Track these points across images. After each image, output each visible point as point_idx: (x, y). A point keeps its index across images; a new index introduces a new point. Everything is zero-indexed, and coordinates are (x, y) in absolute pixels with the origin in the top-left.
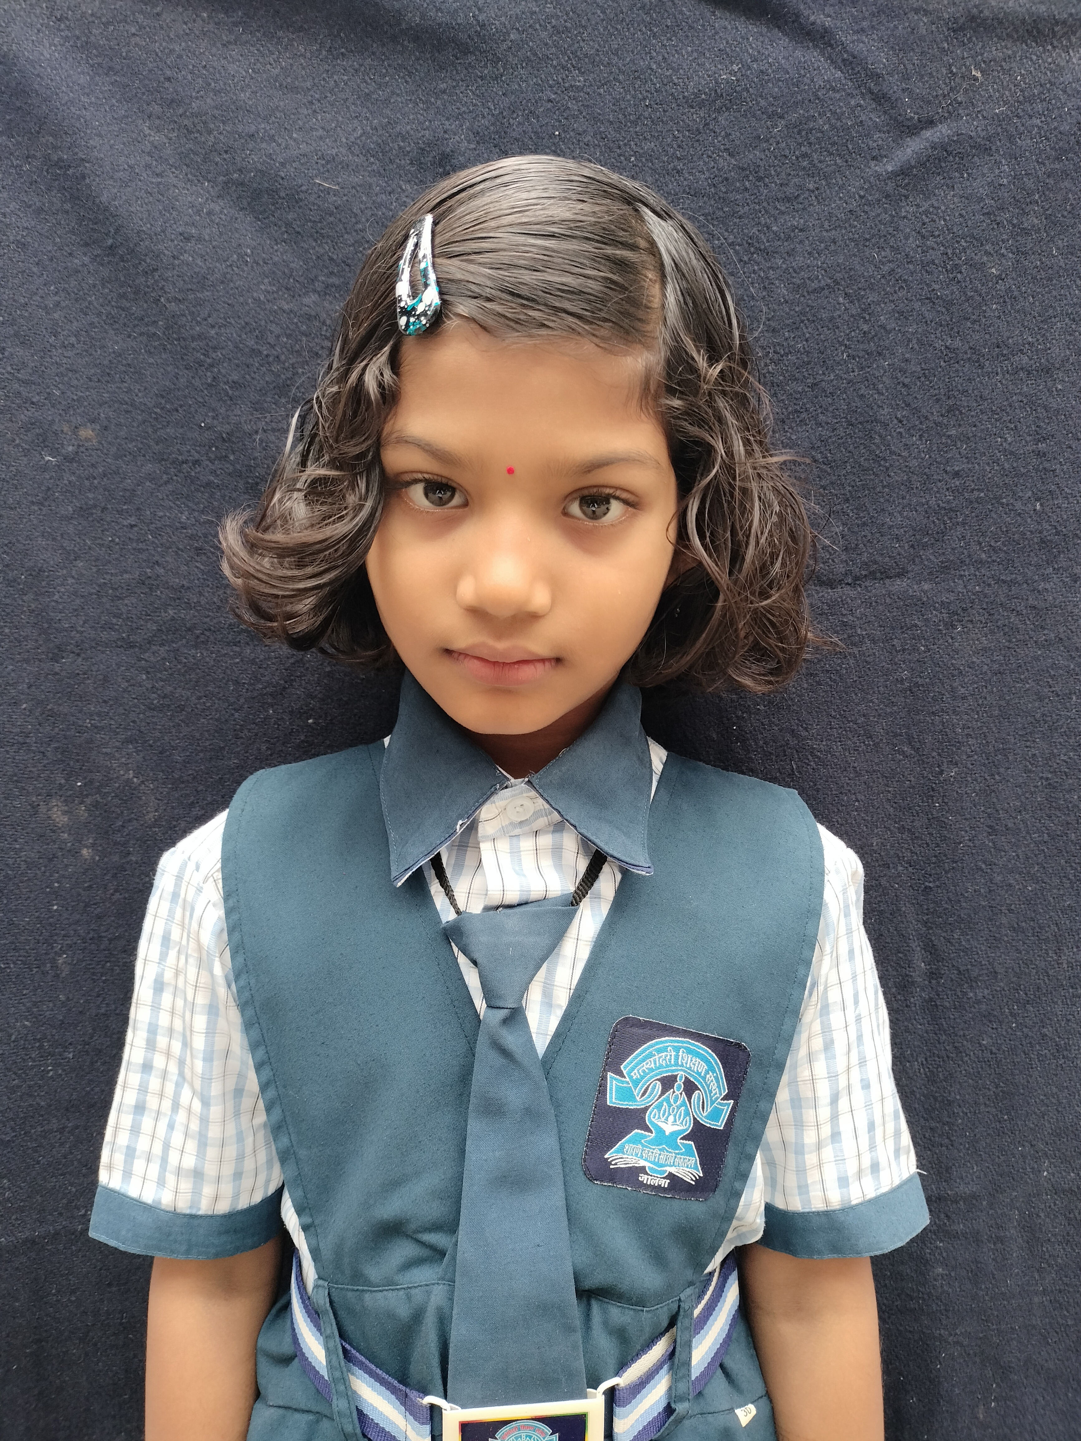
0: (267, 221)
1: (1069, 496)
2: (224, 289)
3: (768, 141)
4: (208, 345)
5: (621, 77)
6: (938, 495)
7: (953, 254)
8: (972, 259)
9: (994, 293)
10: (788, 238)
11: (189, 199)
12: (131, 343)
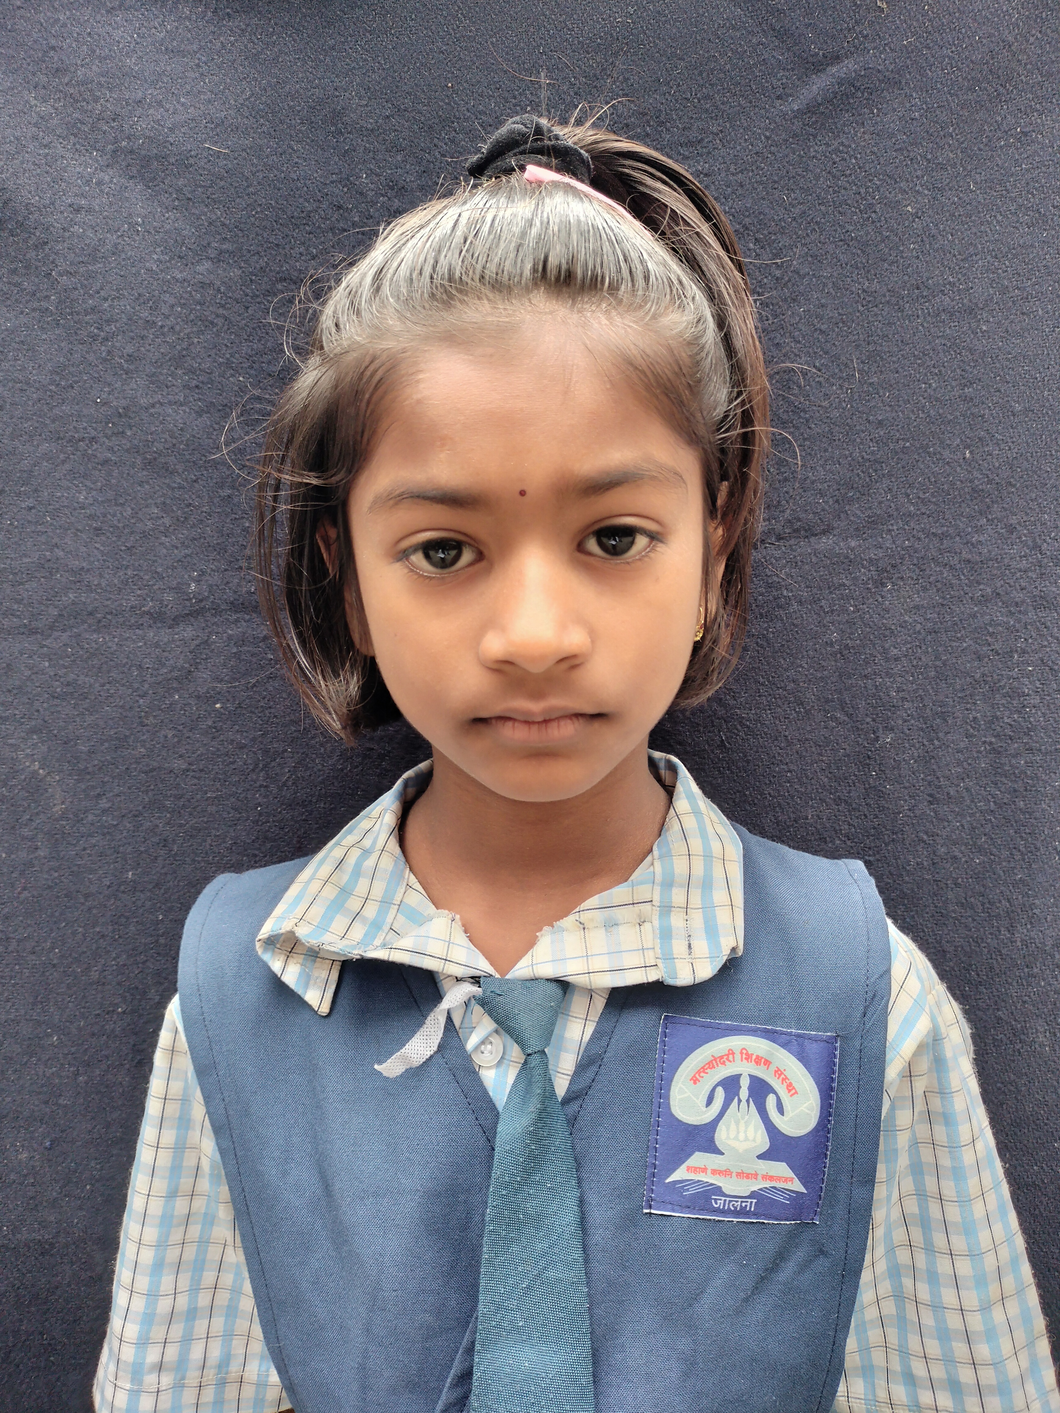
0: (157, 188)
1: (1000, 442)
2: (115, 260)
3: (668, 84)
4: (101, 318)
5: (513, 25)
6: (862, 447)
7: (867, 192)
8: (886, 198)
9: (911, 233)
11: (78, 169)
12: (23, 319)
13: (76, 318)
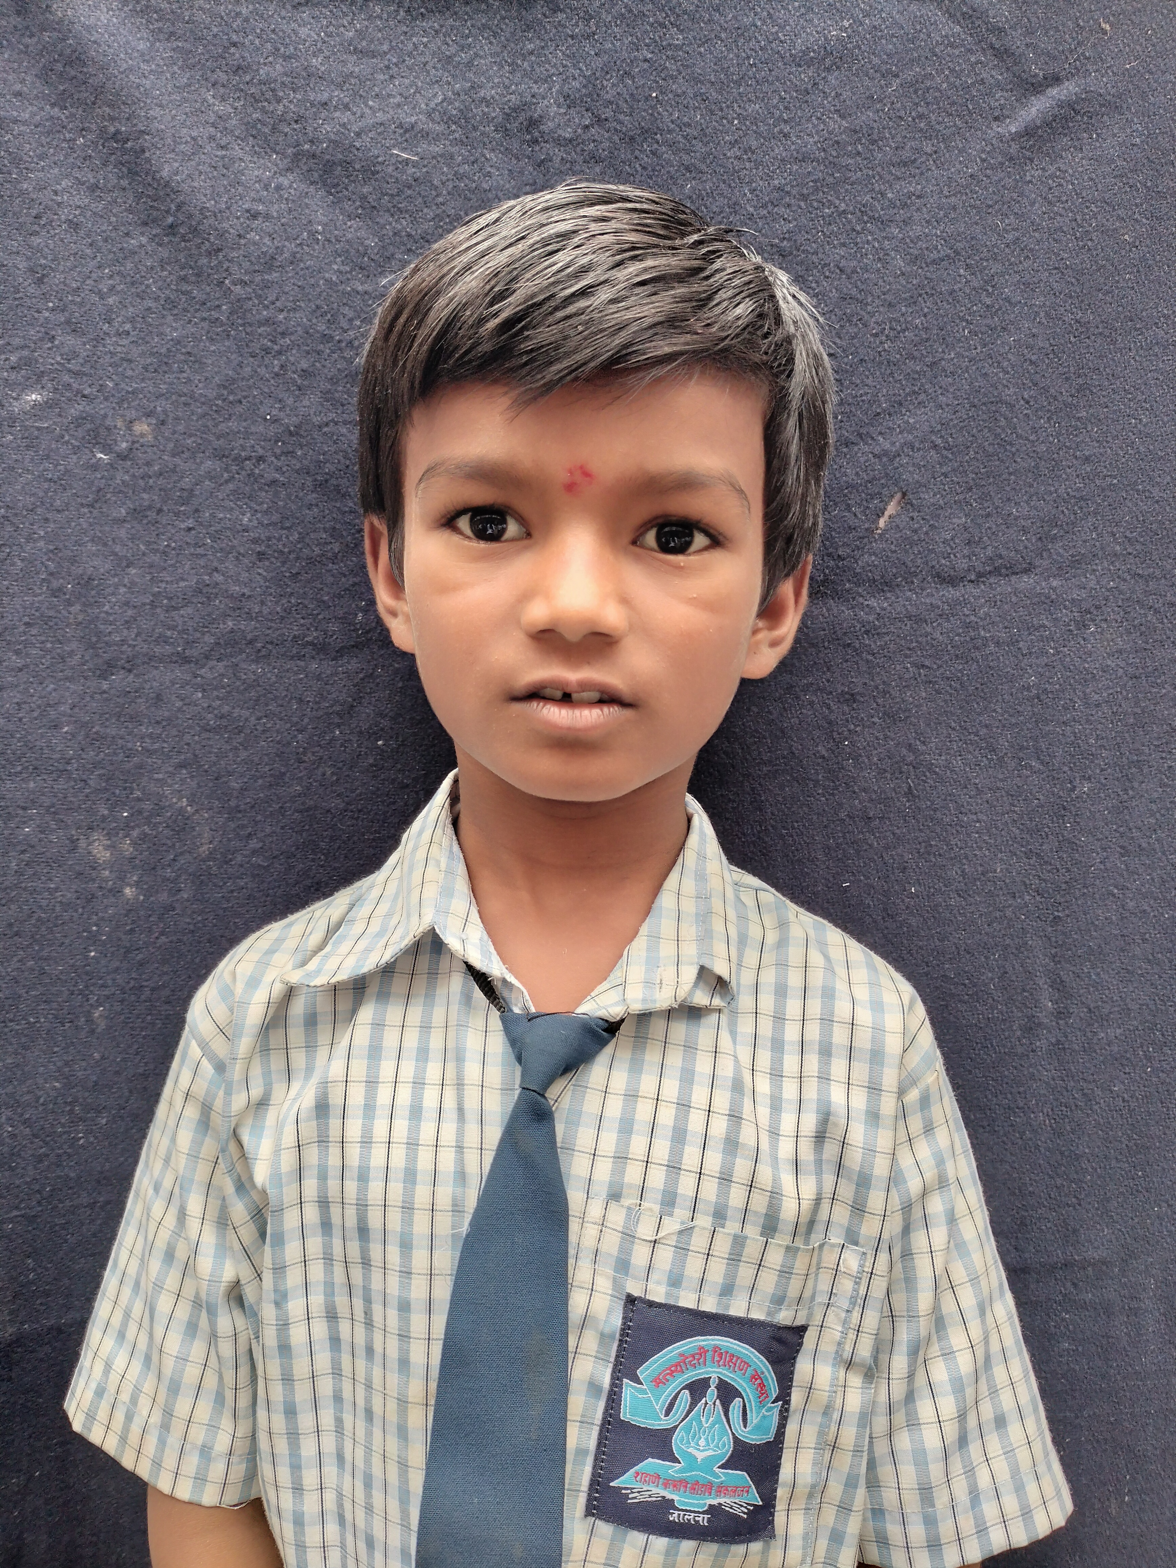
0: (340, 195)
2: (294, 269)
3: (881, 101)
4: (275, 330)
5: (723, 35)
6: (1067, 483)
7: (1083, 220)
8: (1103, 225)
9: (1127, 262)
10: (904, 205)
11: (256, 173)
12: (191, 329)
13: (249, 329)
